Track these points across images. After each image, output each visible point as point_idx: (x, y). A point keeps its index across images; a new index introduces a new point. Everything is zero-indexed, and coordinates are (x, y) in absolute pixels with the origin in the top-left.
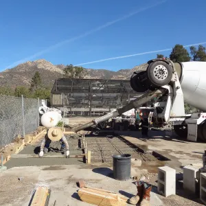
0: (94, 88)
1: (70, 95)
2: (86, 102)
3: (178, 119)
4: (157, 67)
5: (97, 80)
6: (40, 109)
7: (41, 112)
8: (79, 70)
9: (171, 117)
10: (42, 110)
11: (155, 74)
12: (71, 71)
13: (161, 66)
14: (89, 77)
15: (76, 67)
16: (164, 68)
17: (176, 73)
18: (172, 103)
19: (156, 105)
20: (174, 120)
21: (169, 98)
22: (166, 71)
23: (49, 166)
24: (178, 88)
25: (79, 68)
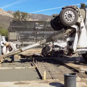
0: (36, 28)
1: (20, 32)
2: (32, 37)
3: (83, 50)
4: (67, 12)
5: (36, 22)
6: (2, 42)
7: (2, 45)
8: (24, 15)
9: (78, 48)
10: (3, 43)
11: (65, 17)
12: (19, 15)
13: (70, 12)
14: (30, 20)
15: (22, 13)
16: (72, 13)
17: (81, 16)
18: (79, 38)
19: (68, 39)
20: (80, 50)
21: (77, 35)
22: (74, 15)
23: (18, 82)
24: (82, 27)
25: (24, 14)
